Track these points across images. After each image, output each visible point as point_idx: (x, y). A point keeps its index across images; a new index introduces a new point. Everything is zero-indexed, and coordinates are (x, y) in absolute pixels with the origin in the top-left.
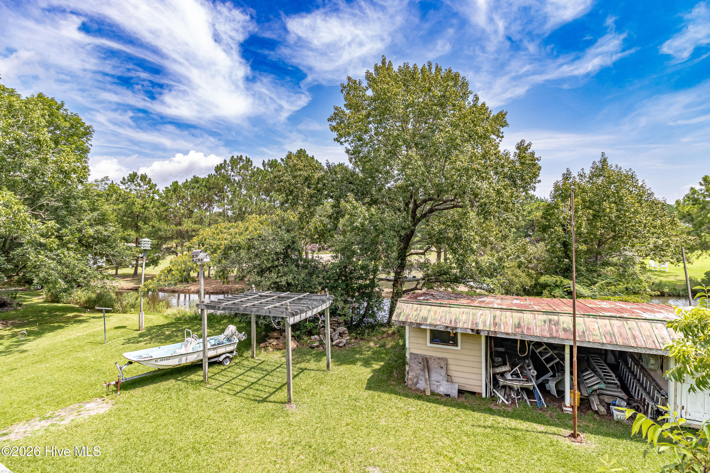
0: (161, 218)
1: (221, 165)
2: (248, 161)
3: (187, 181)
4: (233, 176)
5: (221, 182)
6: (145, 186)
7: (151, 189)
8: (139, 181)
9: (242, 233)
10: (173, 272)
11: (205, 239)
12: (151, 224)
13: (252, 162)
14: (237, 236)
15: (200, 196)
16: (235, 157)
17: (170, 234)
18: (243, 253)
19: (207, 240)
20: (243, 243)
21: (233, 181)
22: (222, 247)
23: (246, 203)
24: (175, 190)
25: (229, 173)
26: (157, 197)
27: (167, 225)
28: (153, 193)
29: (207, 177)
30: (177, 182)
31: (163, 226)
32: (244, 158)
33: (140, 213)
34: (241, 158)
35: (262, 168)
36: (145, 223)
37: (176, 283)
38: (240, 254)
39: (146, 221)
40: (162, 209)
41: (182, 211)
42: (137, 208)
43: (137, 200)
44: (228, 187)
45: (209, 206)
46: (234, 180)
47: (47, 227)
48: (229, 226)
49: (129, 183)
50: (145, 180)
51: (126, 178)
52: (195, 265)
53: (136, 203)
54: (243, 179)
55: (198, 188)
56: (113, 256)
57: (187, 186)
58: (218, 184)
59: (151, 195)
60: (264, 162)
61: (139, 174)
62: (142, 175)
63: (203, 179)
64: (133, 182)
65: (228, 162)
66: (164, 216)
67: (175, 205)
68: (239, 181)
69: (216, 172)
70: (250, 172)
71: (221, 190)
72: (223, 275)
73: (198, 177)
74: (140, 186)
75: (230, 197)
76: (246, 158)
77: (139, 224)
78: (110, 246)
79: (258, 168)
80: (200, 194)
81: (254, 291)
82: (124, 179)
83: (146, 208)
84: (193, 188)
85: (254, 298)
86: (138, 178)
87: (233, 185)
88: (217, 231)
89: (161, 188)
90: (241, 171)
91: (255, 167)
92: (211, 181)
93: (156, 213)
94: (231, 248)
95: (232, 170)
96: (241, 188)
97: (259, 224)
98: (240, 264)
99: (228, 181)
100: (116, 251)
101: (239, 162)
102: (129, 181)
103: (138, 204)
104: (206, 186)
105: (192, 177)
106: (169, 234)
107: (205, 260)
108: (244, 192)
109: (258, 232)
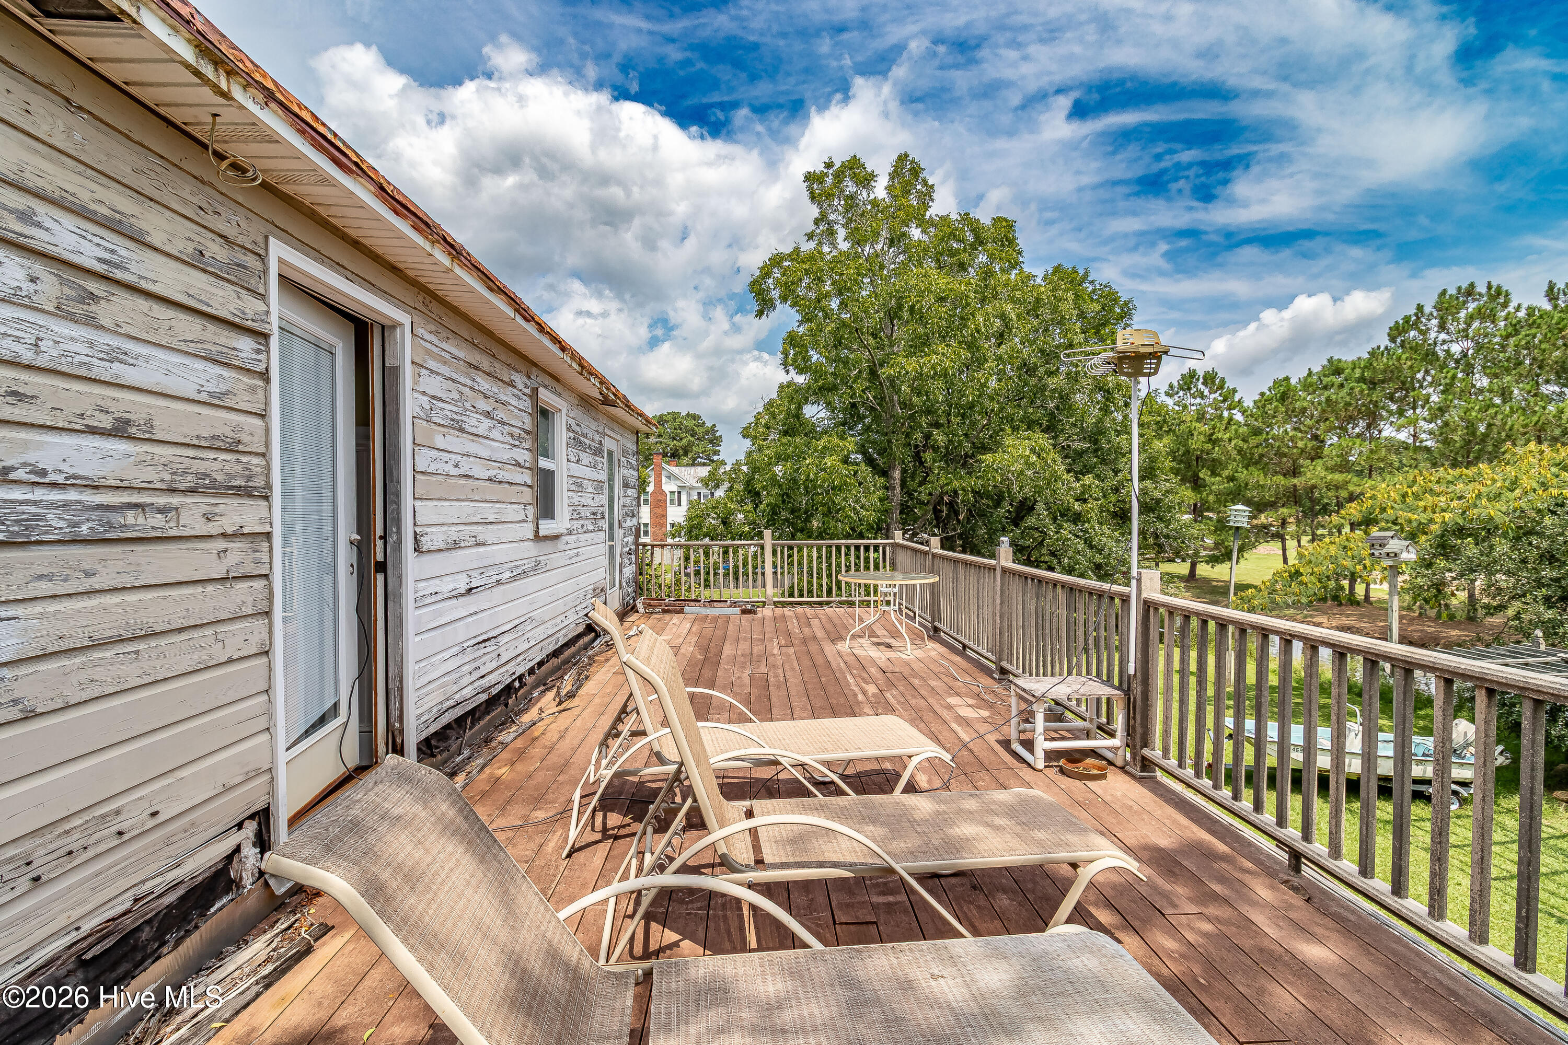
0: (1249, 461)
1: (1407, 319)
2: (1497, 295)
3: (1310, 373)
4: (1444, 342)
5: (1409, 363)
6: (1212, 396)
7: (1224, 401)
8: (1200, 386)
9: (1498, 496)
10: (1304, 579)
11: (1383, 510)
12: (1226, 473)
13: (1507, 294)
14: (1484, 501)
15: (1349, 404)
16: (1452, 291)
17: (1271, 496)
18: (1502, 547)
19: (1390, 511)
20: (1500, 519)
21: (1441, 354)
22: (1435, 528)
23: (1492, 411)
24: (1283, 398)
25: (1433, 335)
26: (1239, 417)
27: (1266, 475)
28: (1229, 409)
29: (1367, 356)
30: (1287, 379)
31: (1256, 476)
32: (1481, 288)
33: (1202, 451)
34: (1470, 292)
35: (1547, 306)
36: (1214, 474)
37: (1311, 602)
38: (1491, 547)
39: (1215, 467)
40: (1253, 441)
41: (1300, 444)
42: (1196, 443)
43: (1198, 425)
44: (1427, 372)
45: (1369, 427)
46: (1448, 351)
47: (1083, 486)
48: (1450, 478)
49: (1181, 393)
50: (1213, 383)
51: (1176, 384)
52: (1358, 567)
53: (1196, 433)
54: (1479, 347)
55: (1342, 386)
56: (1167, 536)
57: (1311, 385)
58: (1399, 369)
59: (1226, 414)
60: (1551, 286)
61: (1201, 373)
62: (1207, 373)
63: (1353, 363)
64: (1189, 389)
65: (1427, 310)
66: (1256, 456)
67: (1282, 429)
68: (1465, 355)
69: (1393, 340)
70: (1502, 324)
71: (1407, 386)
72: (1436, 596)
73: (1339, 361)
74: (1202, 396)
75: (1435, 398)
76: (1489, 287)
77: (1201, 475)
78: (1160, 519)
79: (1531, 311)
80: (1348, 399)
81: (1543, 647)
82: (1171, 386)
83: (1215, 442)
84: (1326, 388)
85: (1547, 663)
86: (1198, 380)
87: (1444, 366)
88: (1415, 489)
89: (1248, 396)
90: (1469, 325)
91: (1518, 308)
92: (1379, 365)
93: (1240, 451)
94: (1461, 532)
95: (1442, 327)
96: (1469, 370)
97: (1554, 470)
98: (1491, 573)
99: (1429, 356)
100: (1174, 529)
101: (1465, 303)
102: (1182, 389)
103: (1200, 433)
104: (1362, 379)
105: (1325, 363)
106: (1268, 496)
107: (1404, 556)
108: (1483, 382)
109: (1555, 492)
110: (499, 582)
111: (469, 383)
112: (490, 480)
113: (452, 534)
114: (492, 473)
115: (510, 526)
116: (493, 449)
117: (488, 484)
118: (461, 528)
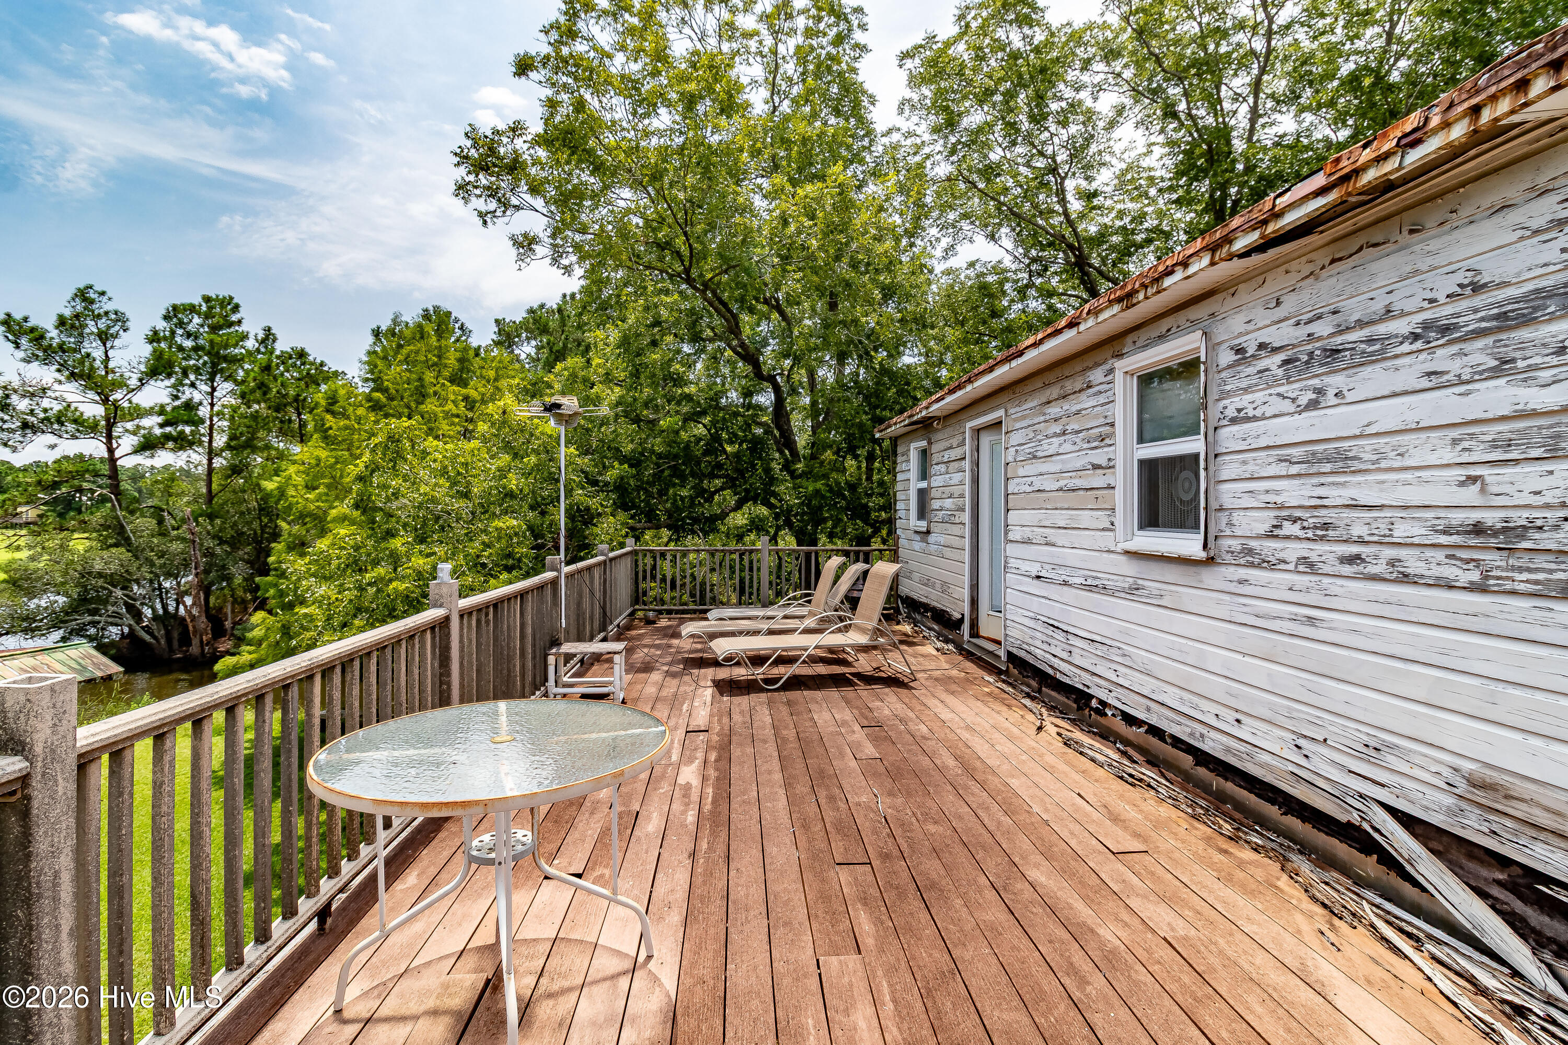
110: (1065, 583)
111: (1042, 419)
112: (1061, 489)
113: (1027, 533)
114: (1062, 483)
115: (1087, 532)
116: (1063, 461)
117: (1061, 493)
118: (1035, 529)
